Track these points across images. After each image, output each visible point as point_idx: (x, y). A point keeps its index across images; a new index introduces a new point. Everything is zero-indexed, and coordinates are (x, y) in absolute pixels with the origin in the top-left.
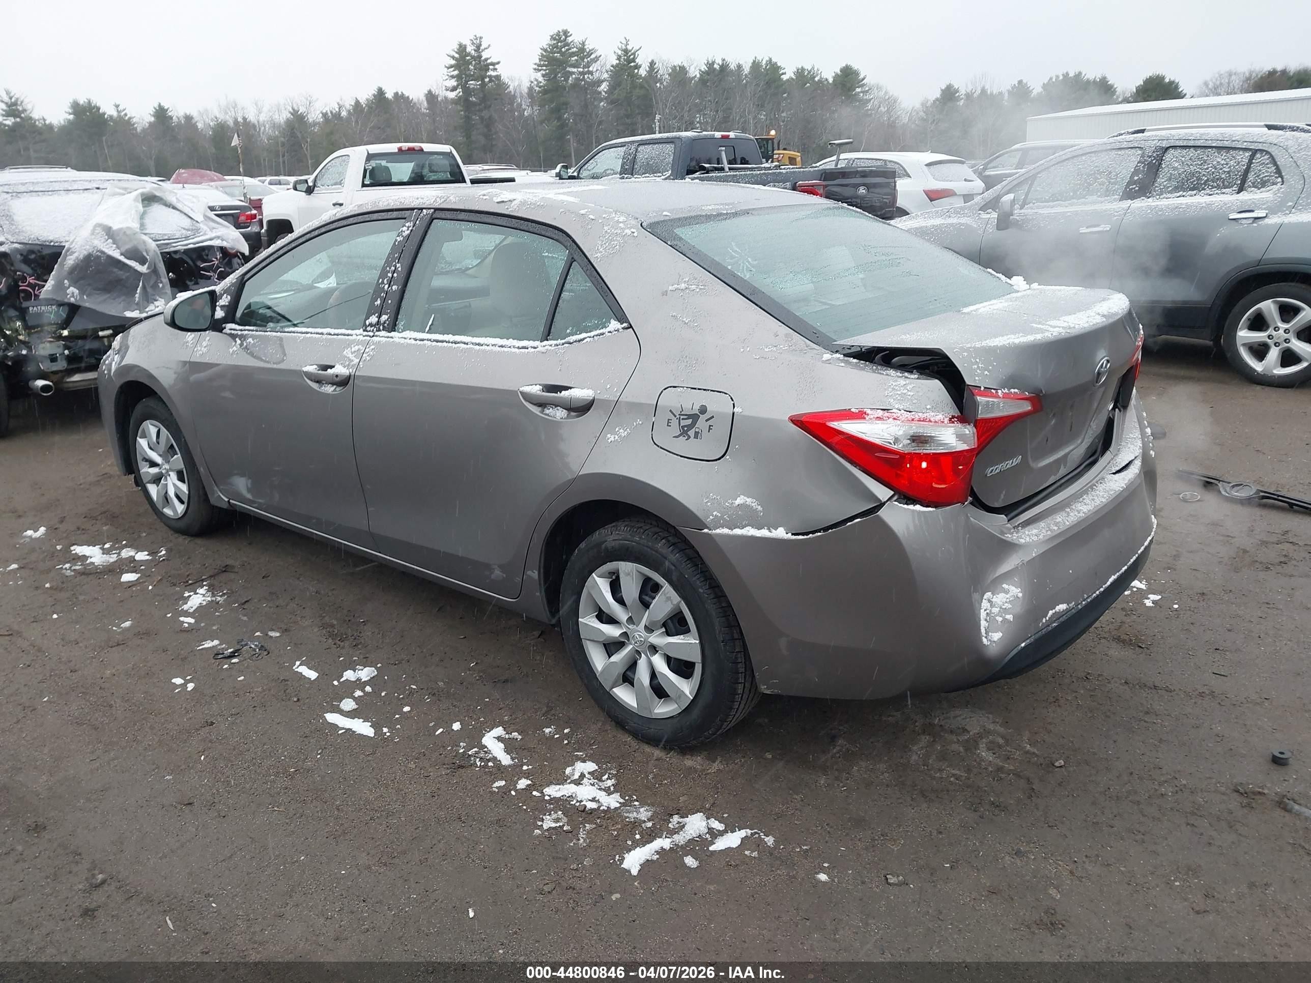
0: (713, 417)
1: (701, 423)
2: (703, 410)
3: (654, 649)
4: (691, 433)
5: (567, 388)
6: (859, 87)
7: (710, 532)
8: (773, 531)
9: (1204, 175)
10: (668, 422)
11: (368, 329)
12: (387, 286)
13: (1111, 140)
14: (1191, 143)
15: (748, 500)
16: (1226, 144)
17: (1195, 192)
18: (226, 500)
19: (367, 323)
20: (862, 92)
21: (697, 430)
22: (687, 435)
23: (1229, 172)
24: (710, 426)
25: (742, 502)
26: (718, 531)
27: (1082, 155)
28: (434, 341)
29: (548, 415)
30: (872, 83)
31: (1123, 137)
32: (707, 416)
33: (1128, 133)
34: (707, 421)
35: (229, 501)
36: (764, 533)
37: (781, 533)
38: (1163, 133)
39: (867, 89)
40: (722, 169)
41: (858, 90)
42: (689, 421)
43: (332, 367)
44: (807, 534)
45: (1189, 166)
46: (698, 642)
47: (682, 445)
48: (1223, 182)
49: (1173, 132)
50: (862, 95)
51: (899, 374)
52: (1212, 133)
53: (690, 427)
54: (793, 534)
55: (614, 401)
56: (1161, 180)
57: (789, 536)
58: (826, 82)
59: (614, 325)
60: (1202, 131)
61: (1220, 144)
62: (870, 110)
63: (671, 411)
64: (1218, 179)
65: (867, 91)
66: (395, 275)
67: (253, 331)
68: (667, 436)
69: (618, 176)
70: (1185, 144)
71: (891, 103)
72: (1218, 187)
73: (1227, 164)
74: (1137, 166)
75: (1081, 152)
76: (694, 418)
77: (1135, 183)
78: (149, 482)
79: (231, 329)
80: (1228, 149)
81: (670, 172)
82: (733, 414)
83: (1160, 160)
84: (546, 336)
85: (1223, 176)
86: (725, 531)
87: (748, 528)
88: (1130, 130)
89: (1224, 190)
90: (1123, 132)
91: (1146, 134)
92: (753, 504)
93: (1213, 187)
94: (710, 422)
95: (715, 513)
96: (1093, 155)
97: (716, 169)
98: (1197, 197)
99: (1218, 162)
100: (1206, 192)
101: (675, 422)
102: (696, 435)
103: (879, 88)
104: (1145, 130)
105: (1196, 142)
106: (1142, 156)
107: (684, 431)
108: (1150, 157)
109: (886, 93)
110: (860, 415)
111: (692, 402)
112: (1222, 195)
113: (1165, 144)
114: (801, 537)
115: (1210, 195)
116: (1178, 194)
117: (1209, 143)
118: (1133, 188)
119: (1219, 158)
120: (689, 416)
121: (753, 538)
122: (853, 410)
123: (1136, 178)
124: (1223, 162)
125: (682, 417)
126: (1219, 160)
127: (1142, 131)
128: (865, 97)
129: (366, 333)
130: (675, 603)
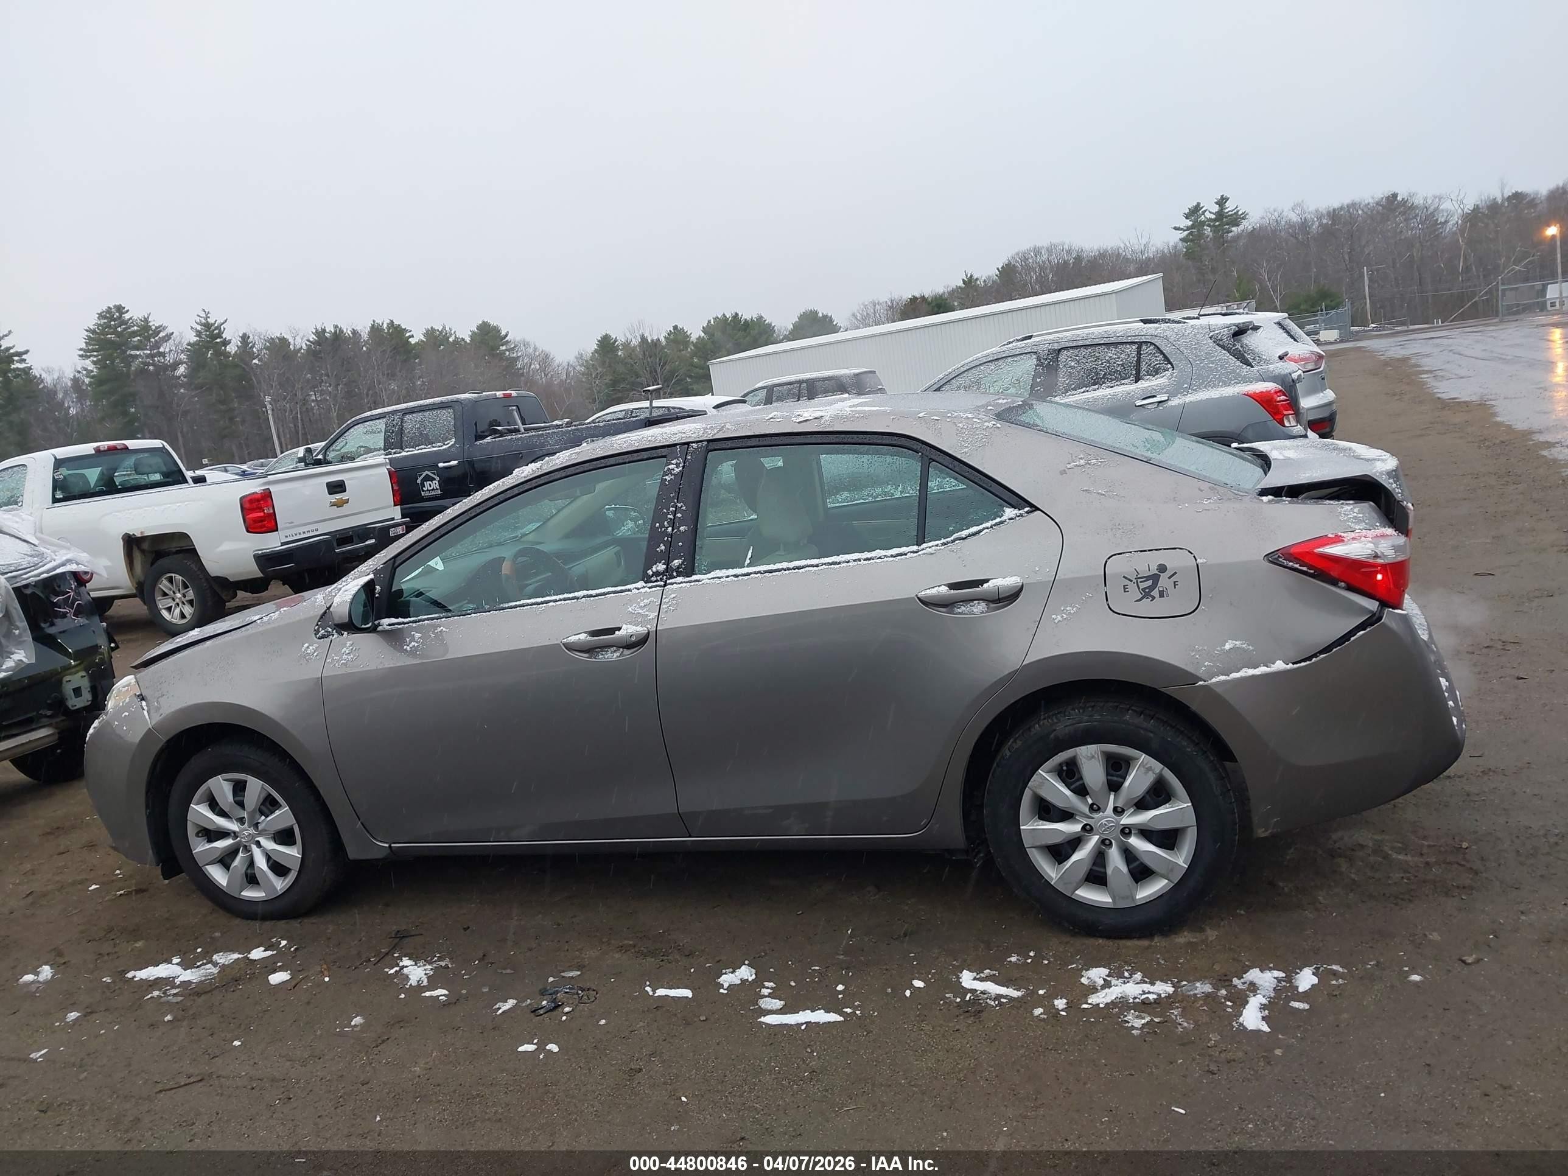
0: (1175, 573)
1: (1164, 582)
2: (1162, 568)
3: (1126, 831)
4: (1155, 593)
5: (987, 581)
6: (503, 345)
7: (1206, 683)
8: (1272, 665)
9: (1101, 370)
10: (1125, 589)
11: (653, 579)
12: (670, 529)
13: (1004, 348)
14: (1080, 343)
15: (1237, 643)
16: (1113, 340)
17: (1097, 386)
18: (387, 845)
19: (650, 572)
20: (507, 350)
21: (1161, 589)
22: (1151, 596)
23: (1122, 365)
24: (1175, 582)
25: (1231, 646)
26: (1214, 680)
27: (980, 365)
28: (765, 572)
29: (960, 613)
30: (518, 339)
31: (1014, 344)
32: (1168, 573)
33: (1018, 340)
34: (1169, 578)
35: (390, 847)
36: (1262, 670)
37: (1279, 665)
38: (1051, 337)
39: (512, 346)
40: (517, 431)
41: (504, 348)
42: (1150, 583)
43: (619, 629)
44: (1309, 658)
45: (1084, 364)
46: (1190, 804)
47: (1147, 607)
48: (1120, 374)
49: (1060, 335)
50: (507, 353)
51: (1337, 502)
52: (1096, 332)
53: (1152, 588)
54: (1293, 664)
55: (1049, 581)
56: (1062, 378)
57: (1290, 666)
58: (463, 343)
59: (1010, 512)
60: (1086, 331)
61: (1107, 341)
62: (521, 369)
63: (1124, 577)
64: (1114, 372)
65: (513, 349)
66: (679, 515)
67: (432, 619)
68: (1127, 602)
69: (382, 452)
70: (1075, 344)
71: (545, 360)
72: (1117, 379)
73: (1119, 358)
74: (1036, 369)
75: (978, 363)
76: (1155, 578)
77: (1039, 384)
78: (211, 863)
79: (390, 625)
80: (1116, 344)
81: (454, 440)
82: (1197, 565)
83: (1056, 359)
84: (920, 540)
85: (1118, 369)
86: (1223, 678)
87: (1244, 670)
88: (1019, 338)
89: (1123, 382)
90: (1012, 340)
91: (1033, 339)
92: (1244, 646)
93: (1112, 380)
94: (1174, 579)
95: (1206, 664)
96: (990, 364)
97: (511, 432)
98: (1100, 390)
99: (1110, 357)
100: (1107, 385)
101: (1132, 587)
102: (1161, 594)
103: (526, 344)
104: (1032, 336)
105: (1085, 341)
106: (1038, 359)
107: (1147, 594)
108: (1046, 359)
109: (535, 349)
110: (1338, 540)
111: (1148, 564)
112: (1122, 386)
113: (1056, 347)
114: (1303, 664)
115: (1112, 387)
116: (1082, 390)
117: (1096, 341)
118: (1038, 390)
119: (1111, 354)
120: (1148, 578)
121: (1253, 677)
122: (1330, 536)
123: (1038, 380)
124: (1114, 356)
125: (1139, 580)
126: (1110, 355)
127: (1030, 337)
128: (512, 355)
129: (650, 585)
130: (1157, 771)
